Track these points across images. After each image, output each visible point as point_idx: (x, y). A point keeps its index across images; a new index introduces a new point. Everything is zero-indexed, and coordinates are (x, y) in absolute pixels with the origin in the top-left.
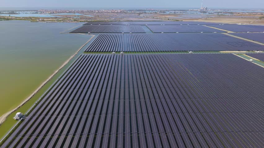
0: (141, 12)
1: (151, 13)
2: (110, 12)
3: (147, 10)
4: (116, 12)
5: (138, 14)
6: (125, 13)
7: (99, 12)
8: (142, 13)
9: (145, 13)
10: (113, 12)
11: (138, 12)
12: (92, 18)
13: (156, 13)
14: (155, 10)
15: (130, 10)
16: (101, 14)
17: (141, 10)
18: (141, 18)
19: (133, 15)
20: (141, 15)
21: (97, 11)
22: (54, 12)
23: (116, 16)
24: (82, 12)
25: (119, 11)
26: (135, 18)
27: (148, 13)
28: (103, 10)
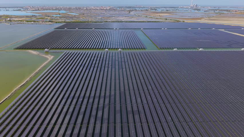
0: (131, 9)
1: (142, 11)
2: (99, 8)
3: (137, 7)
4: (105, 9)
5: (129, 12)
6: (114, 11)
7: (87, 9)
8: (133, 10)
9: (136, 10)
10: (102, 9)
11: (128, 9)
12: (75, 16)
13: (147, 10)
14: (145, 7)
15: (119, 7)
16: (88, 11)
17: (130, 7)
18: (132, 17)
19: (123, 12)
20: (132, 13)
21: (85, 8)
22: (39, 9)
23: (104, 14)
24: (70, 9)
25: (108, 8)
26: (126, 17)
27: (139, 10)
28: (92, 7)
